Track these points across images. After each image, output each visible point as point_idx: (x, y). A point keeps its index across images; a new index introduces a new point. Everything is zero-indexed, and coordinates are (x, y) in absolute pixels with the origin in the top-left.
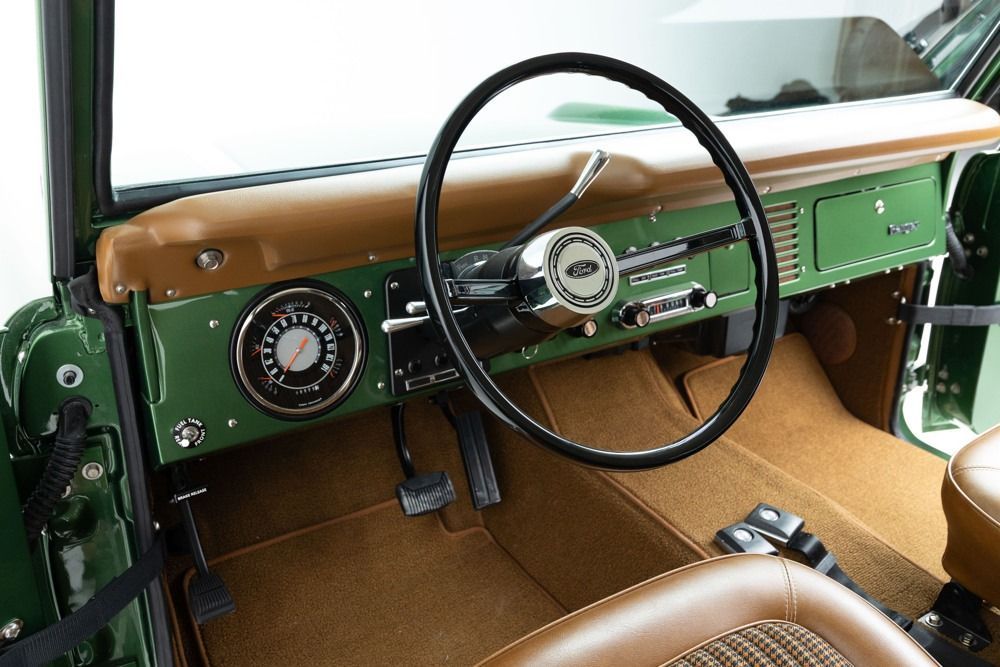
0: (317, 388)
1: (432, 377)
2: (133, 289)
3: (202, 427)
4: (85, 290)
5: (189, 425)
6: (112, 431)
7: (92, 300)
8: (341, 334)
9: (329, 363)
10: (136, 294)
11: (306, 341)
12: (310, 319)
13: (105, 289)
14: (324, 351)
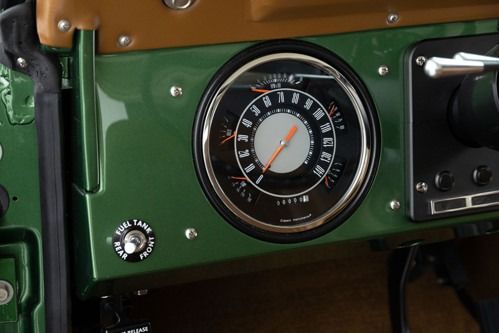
0: (305, 199)
1: (469, 199)
2: (80, 27)
3: (152, 234)
4: (19, 26)
5: (134, 228)
6: (30, 238)
7: (24, 45)
8: (342, 127)
9: (325, 165)
10: (82, 33)
11: (294, 131)
12: (303, 99)
13: (43, 27)
14: (317, 148)
